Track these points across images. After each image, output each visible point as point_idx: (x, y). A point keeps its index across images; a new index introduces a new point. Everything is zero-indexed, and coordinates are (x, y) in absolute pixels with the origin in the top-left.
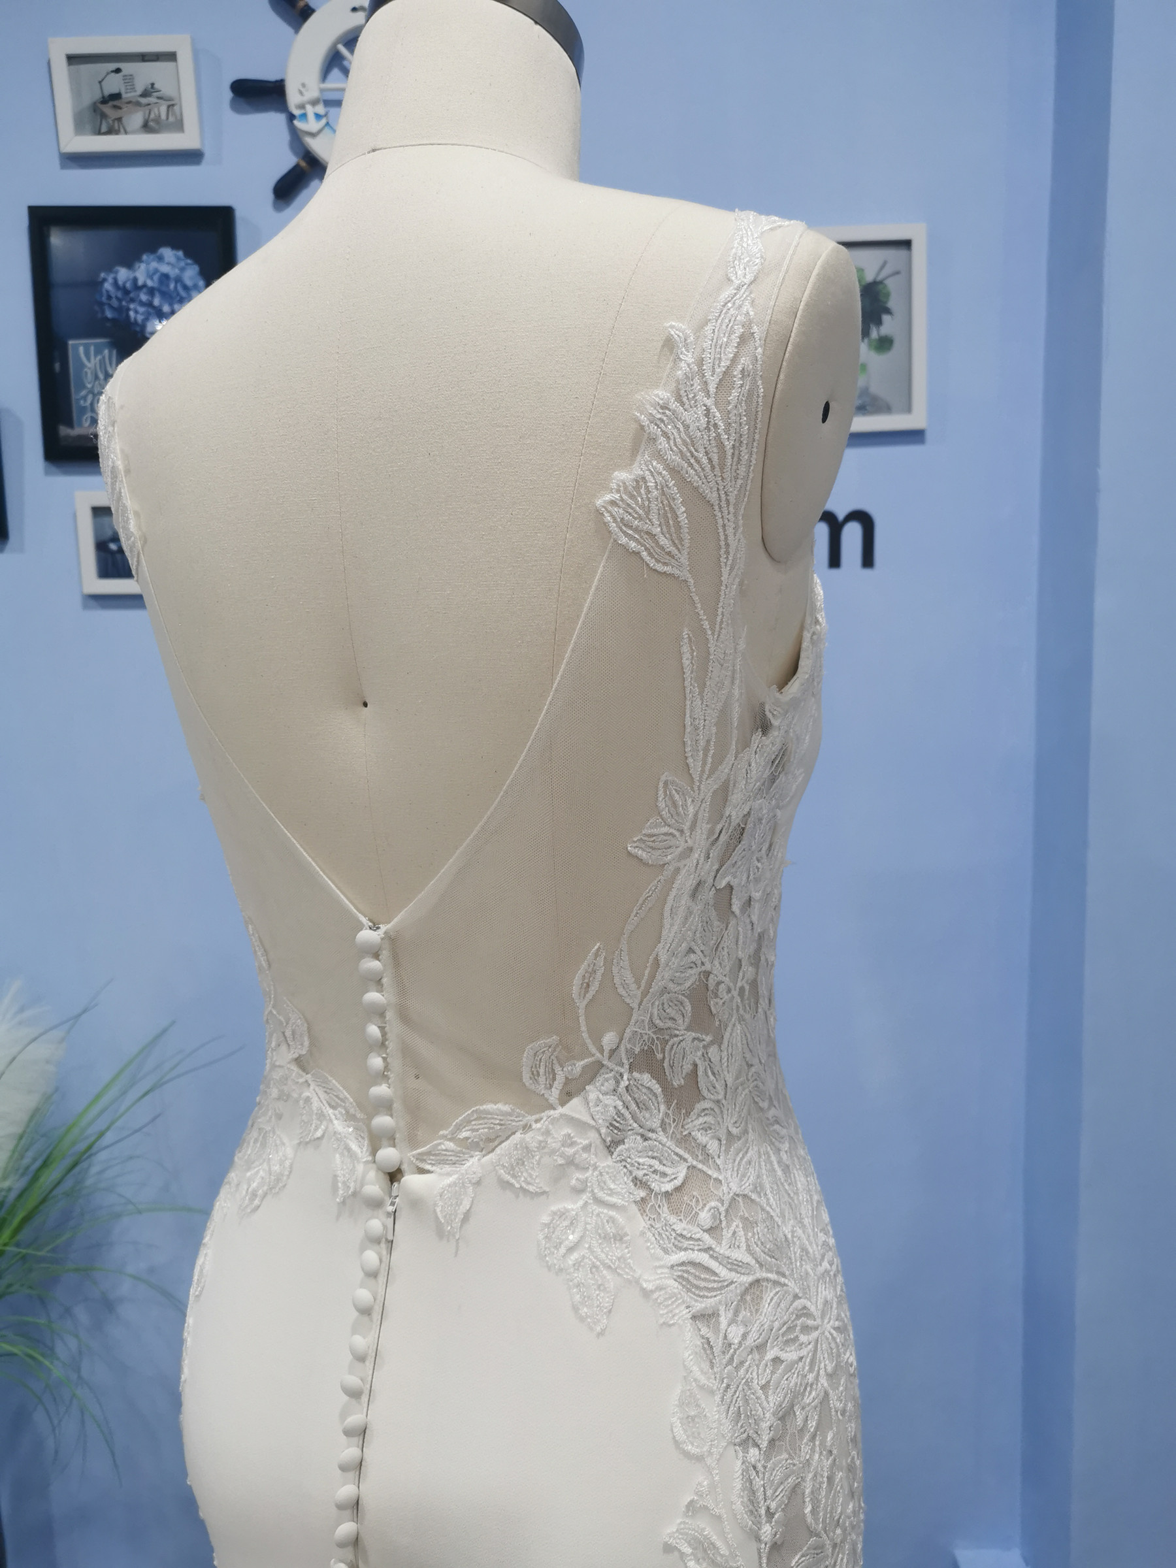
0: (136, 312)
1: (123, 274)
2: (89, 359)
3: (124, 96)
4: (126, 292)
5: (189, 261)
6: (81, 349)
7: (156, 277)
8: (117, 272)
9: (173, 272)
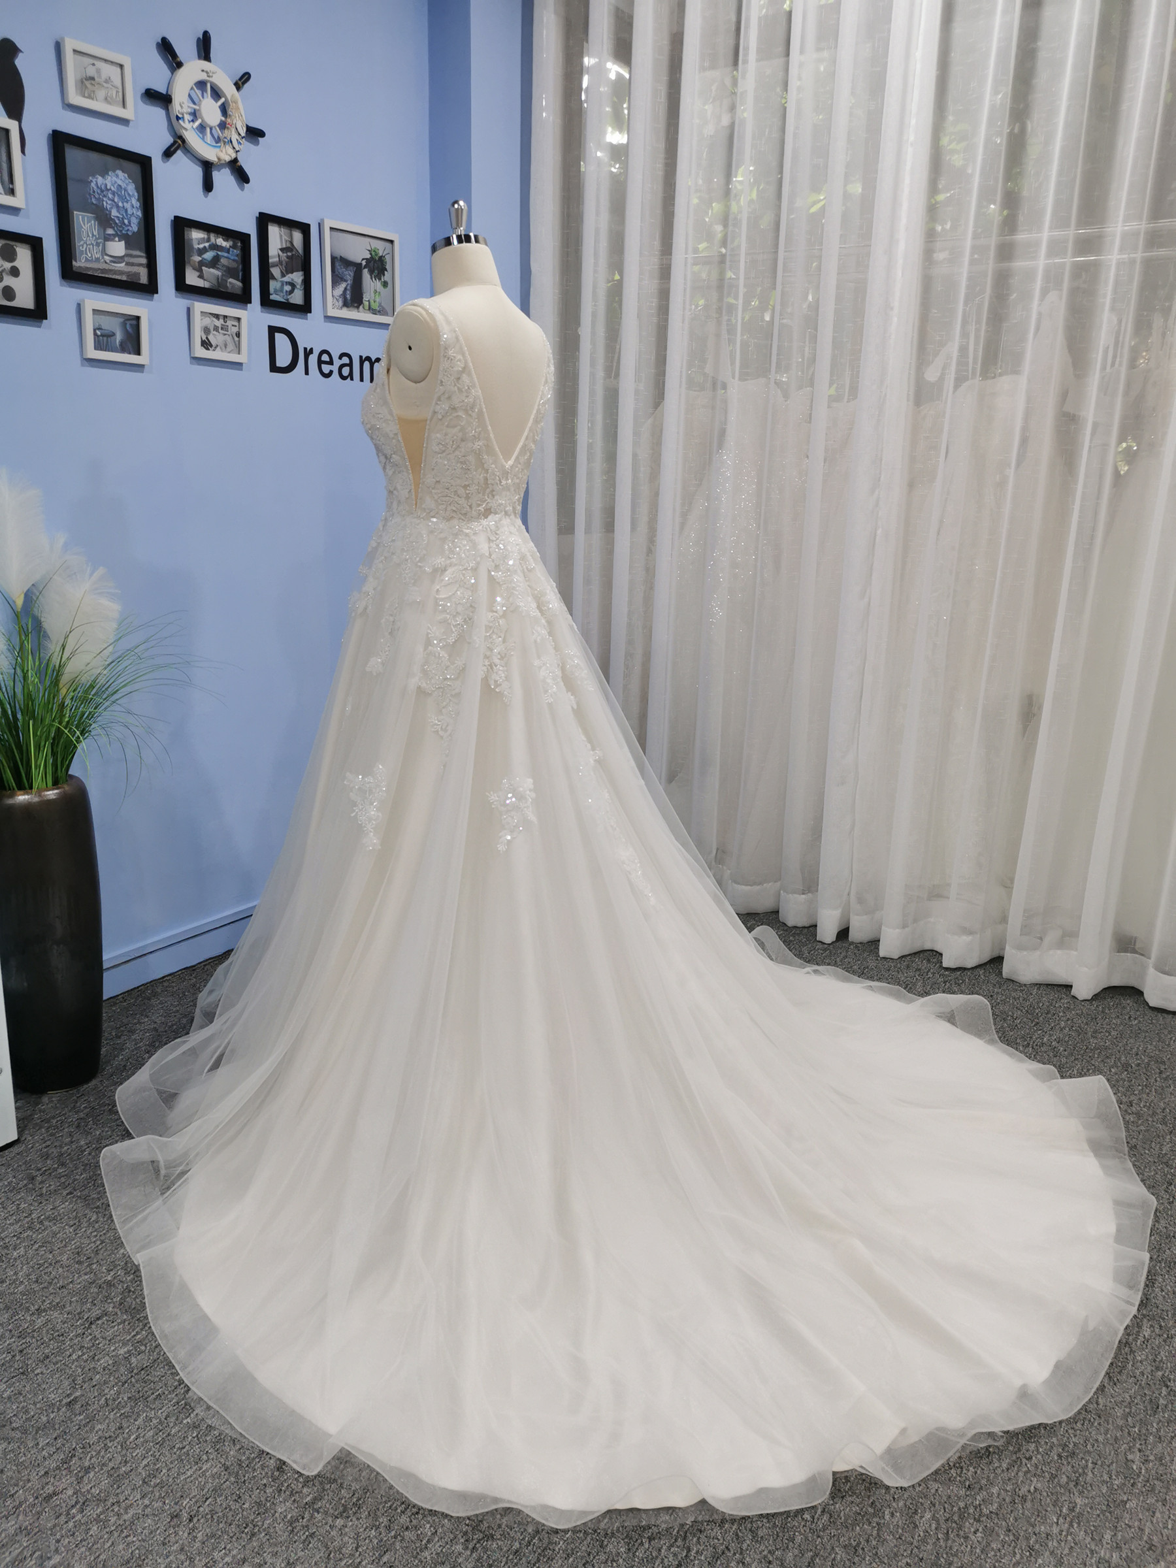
0: (107, 203)
1: (100, 179)
2: (84, 225)
3: (96, 78)
4: (102, 191)
5: (131, 181)
6: (80, 217)
7: (115, 187)
8: (97, 178)
9: (124, 185)
